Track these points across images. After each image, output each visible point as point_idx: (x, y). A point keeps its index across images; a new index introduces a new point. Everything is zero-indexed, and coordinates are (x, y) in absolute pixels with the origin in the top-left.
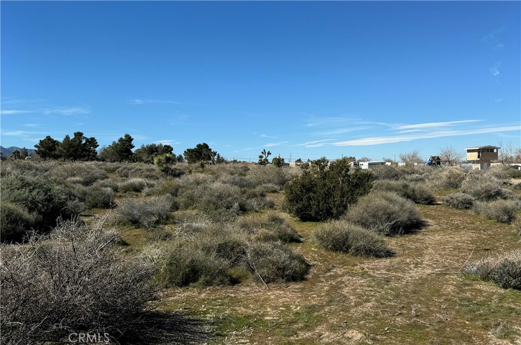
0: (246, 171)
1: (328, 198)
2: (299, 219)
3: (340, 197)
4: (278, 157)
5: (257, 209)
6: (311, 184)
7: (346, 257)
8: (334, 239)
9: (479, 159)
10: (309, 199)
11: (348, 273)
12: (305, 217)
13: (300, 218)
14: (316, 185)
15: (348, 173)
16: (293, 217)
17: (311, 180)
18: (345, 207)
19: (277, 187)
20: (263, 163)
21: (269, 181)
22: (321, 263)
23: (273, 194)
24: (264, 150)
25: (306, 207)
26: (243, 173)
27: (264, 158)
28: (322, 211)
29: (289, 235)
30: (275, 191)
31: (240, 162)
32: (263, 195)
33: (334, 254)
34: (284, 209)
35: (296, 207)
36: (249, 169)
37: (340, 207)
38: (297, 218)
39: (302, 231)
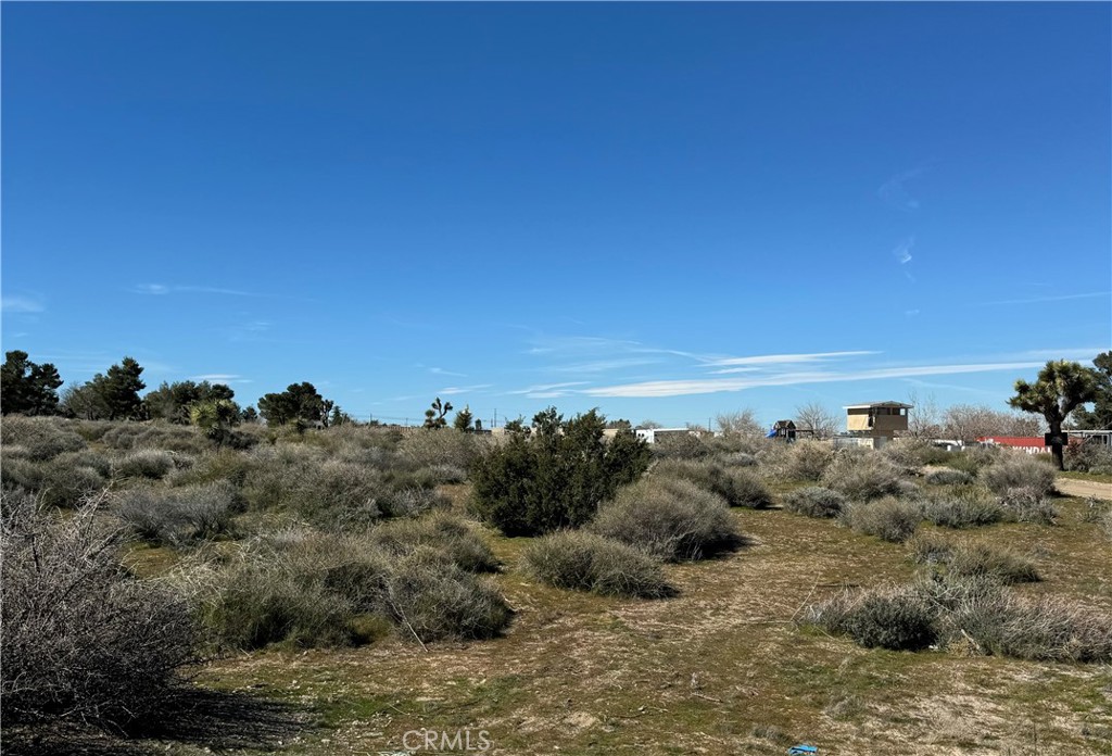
0: (396, 441)
1: (560, 489)
2: (500, 532)
3: (583, 487)
4: (464, 412)
5: (416, 512)
6: (526, 462)
7: (585, 598)
8: (564, 563)
9: (870, 428)
10: (522, 491)
11: (587, 624)
12: (512, 526)
13: (502, 529)
14: (535, 463)
15: (601, 440)
16: (488, 528)
17: (525, 452)
18: (593, 508)
19: (459, 472)
20: (435, 425)
21: (444, 461)
22: (536, 608)
23: (450, 487)
24: (438, 401)
25: (515, 508)
26: (391, 445)
27: (437, 416)
28: (547, 515)
29: (477, 558)
30: (455, 481)
31: (385, 425)
32: (428, 485)
33: (563, 592)
34: (471, 512)
35: (496, 507)
36: (402, 437)
37: (581, 506)
38: (496, 531)
39: (504, 554)
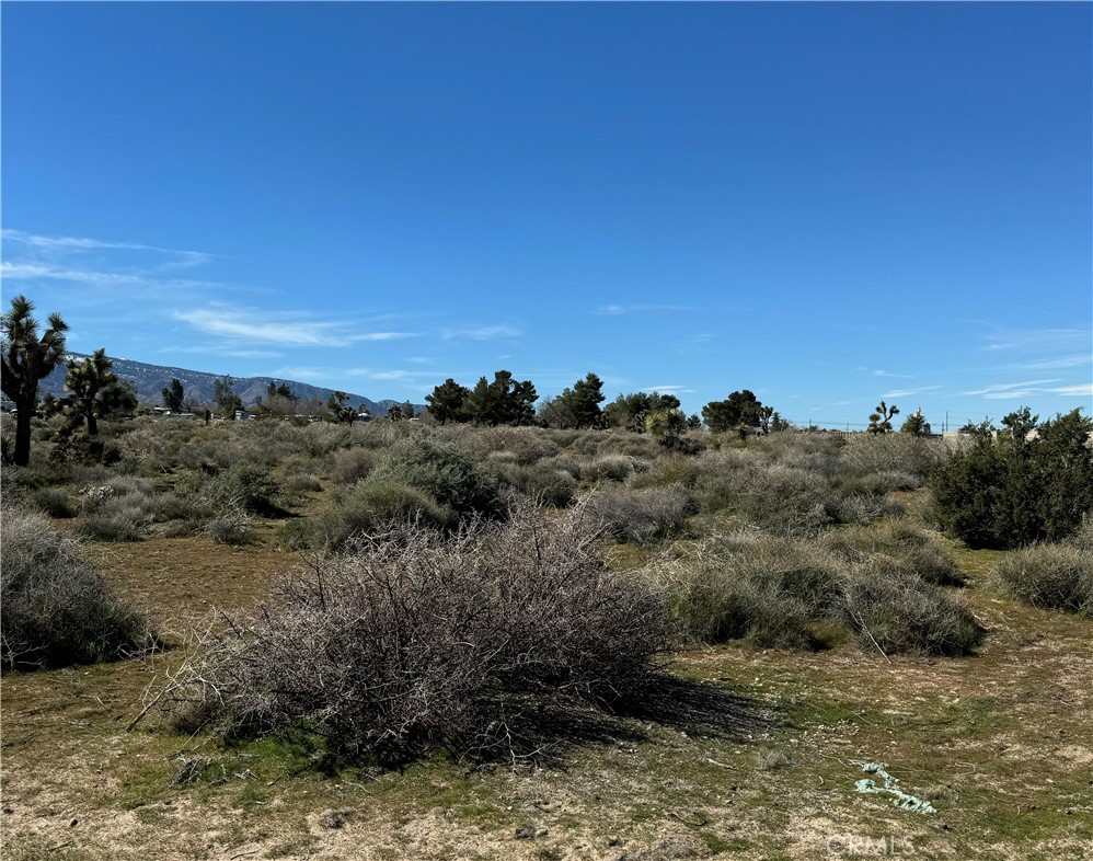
0: (839, 446)
1: (1035, 499)
2: (963, 543)
3: (1064, 497)
4: (915, 415)
5: (866, 519)
6: (994, 468)
7: (1070, 620)
8: (1045, 580)
10: (989, 499)
11: (1075, 649)
12: (977, 538)
13: (966, 541)
14: (1005, 469)
15: (1086, 444)
16: (949, 538)
17: (993, 457)
18: (1076, 520)
19: (911, 479)
20: (879, 429)
21: (894, 467)
22: (1011, 628)
23: (902, 494)
24: (883, 404)
25: (981, 518)
26: (834, 450)
27: (883, 420)
28: (1019, 526)
29: (939, 569)
30: (906, 488)
31: (824, 430)
32: (879, 491)
33: (1044, 613)
34: (928, 520)
35: (958, 516)
36: (845, 443)
37: (1062, 518)
38: (958, 541)
39: (968, 567)
